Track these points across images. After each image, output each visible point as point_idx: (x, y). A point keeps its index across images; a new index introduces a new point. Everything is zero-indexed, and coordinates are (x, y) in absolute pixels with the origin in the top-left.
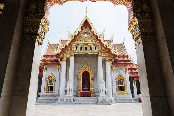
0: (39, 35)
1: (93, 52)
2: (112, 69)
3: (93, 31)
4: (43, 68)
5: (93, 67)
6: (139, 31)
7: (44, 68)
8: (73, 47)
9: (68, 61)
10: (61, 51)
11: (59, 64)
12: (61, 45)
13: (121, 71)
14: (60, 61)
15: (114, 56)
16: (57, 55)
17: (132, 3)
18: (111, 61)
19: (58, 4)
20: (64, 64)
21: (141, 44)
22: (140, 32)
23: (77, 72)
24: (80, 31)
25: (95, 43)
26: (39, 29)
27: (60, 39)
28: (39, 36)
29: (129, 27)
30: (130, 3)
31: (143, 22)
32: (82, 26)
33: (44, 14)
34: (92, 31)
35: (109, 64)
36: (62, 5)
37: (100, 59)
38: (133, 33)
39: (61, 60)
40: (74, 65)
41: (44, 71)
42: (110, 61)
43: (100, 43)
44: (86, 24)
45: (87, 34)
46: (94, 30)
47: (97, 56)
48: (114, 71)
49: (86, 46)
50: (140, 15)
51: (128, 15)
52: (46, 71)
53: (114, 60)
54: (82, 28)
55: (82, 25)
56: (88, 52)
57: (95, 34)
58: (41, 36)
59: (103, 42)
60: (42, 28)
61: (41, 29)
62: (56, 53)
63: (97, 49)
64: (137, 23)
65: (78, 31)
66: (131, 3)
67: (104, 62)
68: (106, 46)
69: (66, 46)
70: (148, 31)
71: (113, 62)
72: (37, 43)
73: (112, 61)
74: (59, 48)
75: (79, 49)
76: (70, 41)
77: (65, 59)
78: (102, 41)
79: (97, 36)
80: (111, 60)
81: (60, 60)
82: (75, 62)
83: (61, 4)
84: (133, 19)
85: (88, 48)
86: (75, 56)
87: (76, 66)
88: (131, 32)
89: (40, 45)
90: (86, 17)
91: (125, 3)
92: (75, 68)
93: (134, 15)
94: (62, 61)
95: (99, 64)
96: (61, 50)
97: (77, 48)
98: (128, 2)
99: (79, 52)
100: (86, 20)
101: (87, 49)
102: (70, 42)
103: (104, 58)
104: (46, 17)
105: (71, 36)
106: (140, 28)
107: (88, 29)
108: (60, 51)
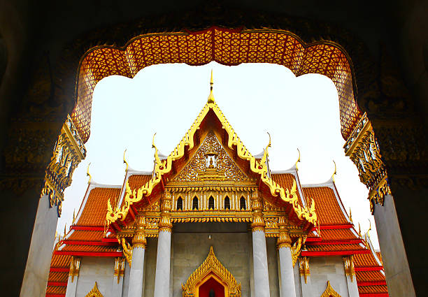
0: (52, 175)
1: (236, 214)
2: (302, 272)
3: (235, 147)
4: (69, 267)
5: (236, 266)
6: (380, 156)
7: (72, 268)
8: (169, 197)
9: (151, 246)
10: (129, 213)
11: (122, 257)
12: (129, 191)
13: (330, 277)
14: (124, 245)
15: (305, 225)
16: (117, 227)
17: (349, 70)
18: (295, 245)
19: (120, 74)
20: (137, 255)
21: (390, 200)
22: (382, 159)
23: (180, 284)
24: (192, 146)
25: (239, 184)
26: (52, 155)
27: (127, 171)
28: (54, 178)
29: (345, 142)
30: (342, 70)
31: (389, 130)
32: (197, 130)
33: (74, 107)
34: (230, 145)
35: (288, 255)
36: (131, 77)
37: (259, 238)
38: (361, 162)
39: (130, 241)
40: (172, 260)
41: (70, 278)
42: (292, 245)
43: (257, 184)
44: (211, 124)
45: (213, 157)
46: (236, 142)
47: (248, 228)
48: (308, 278)
49: (211, 194)
50: (376, 106)
51: (340, 105)
52: (76, 277)
53: (305, 240)
54: (197, 138)
55: (197, 127)
56: (219, 214)
57: (240, 154)
58: (59, 176)
59: (267, 180)
60: (64, 152)
61: (60, 154)
62: (111, 218)
63: (248, 203)
64: (369, 133)
65: (186, 147)
66: (347, 71)
67: (273, 247)
68: (278, 194)
69: (144, 194)
70: (408, 156)
71: (302, 248)
72: (43, 200)
73: (300, 245)
74: (123, 203)
75: (188, 204)
76: (160, 178)
77: (141, 238)
78: (262, 177)
79: (248, 163)
80: (294, 241)
81: (124, 241)
82: (176, 247)
83: (129, 75)
84: (358, 118)
85: (219, 202)
86: (176, 228)
87: (178, 263)
88: (355, 158)
89: (53, 206)
90: (211, 101)
91: (327, 70)
92: (175, 271)
93: (359, 109)
94: (131, 245)
95: (254, 256)
96: (127, 210)
97: (180, 201)
98: (338, 65)
99: (188, 214)
100: (211, 110)
101: (216, 204)
102: (158, 181)
103: (273, 233)
104: (78, 116)
105: (163, 161)
106: (381, 147)
107: (218, 139)
108: (124, 213)
